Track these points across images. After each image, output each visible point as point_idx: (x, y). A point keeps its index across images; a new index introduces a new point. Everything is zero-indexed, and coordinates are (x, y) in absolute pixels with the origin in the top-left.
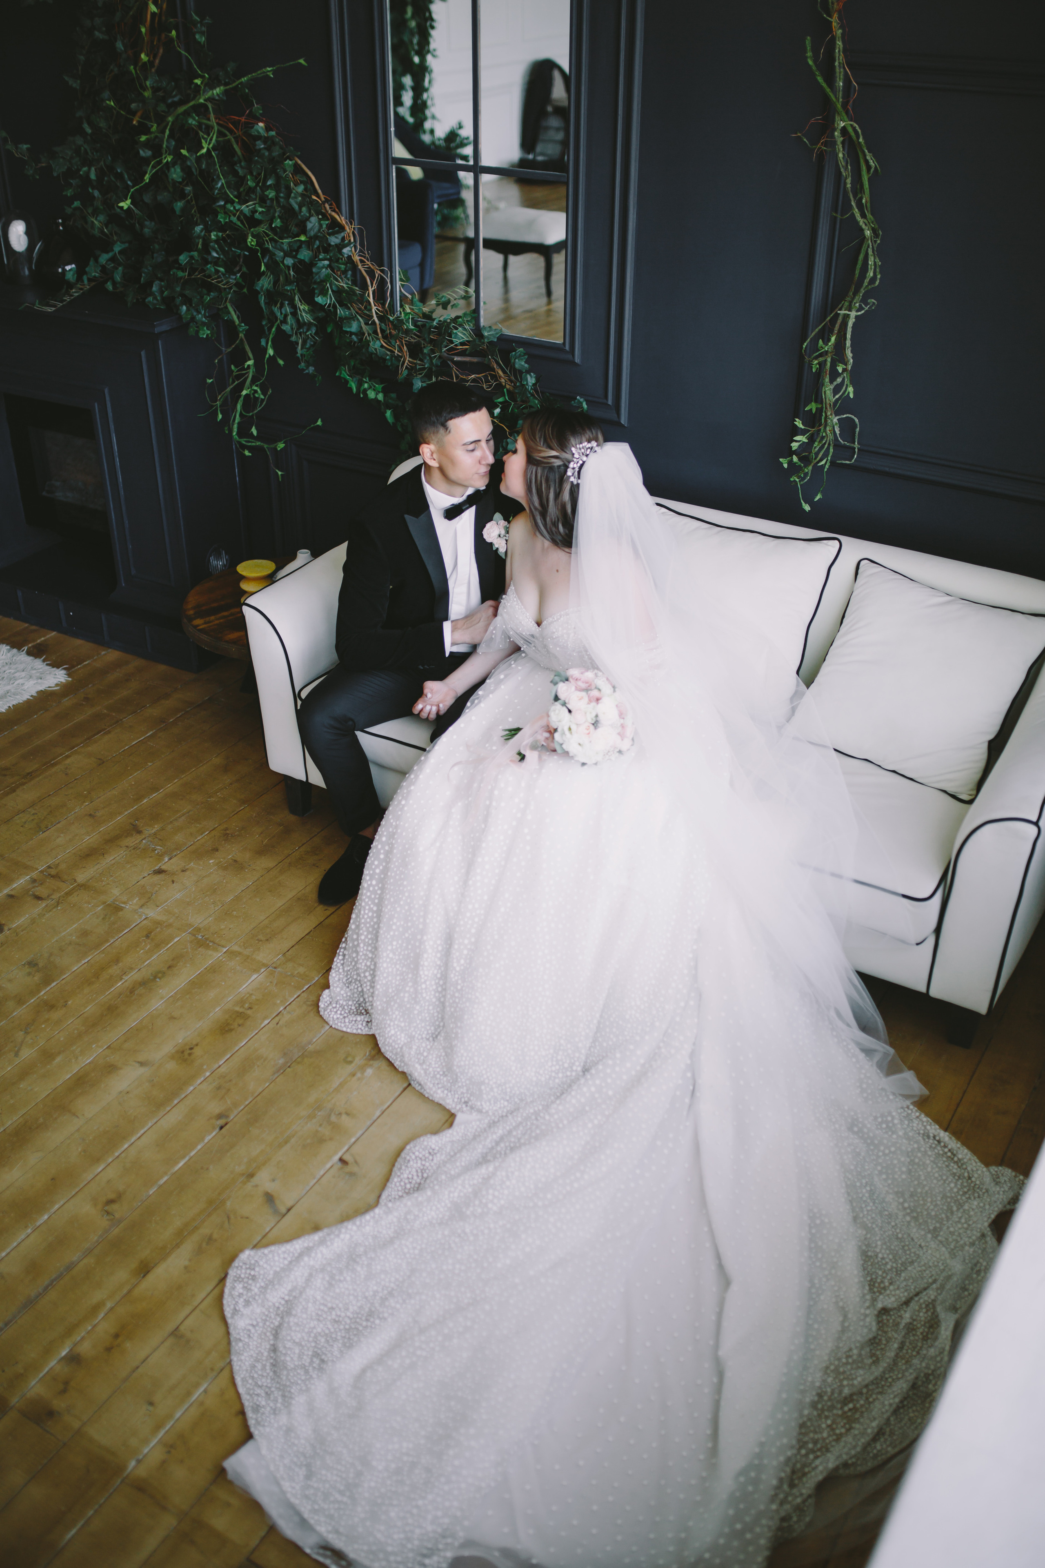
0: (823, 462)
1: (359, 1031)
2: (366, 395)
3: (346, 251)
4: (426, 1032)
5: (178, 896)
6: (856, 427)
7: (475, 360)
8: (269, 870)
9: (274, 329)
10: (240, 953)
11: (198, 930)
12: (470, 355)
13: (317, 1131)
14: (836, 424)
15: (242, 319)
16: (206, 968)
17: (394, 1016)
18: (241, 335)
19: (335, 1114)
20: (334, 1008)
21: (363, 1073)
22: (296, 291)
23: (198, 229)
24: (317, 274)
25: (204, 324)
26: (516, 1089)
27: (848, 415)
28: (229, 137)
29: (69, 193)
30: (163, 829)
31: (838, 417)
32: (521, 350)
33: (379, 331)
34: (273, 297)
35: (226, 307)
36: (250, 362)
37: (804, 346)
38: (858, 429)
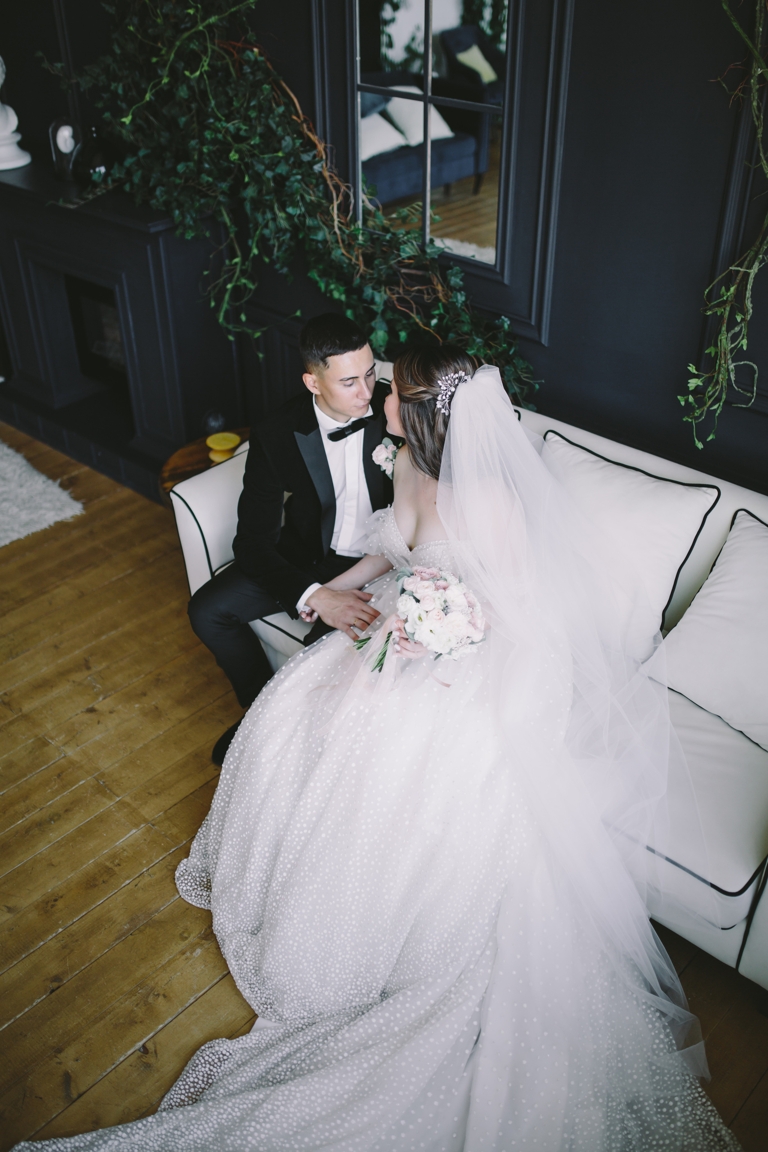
0: (715, 407)
1: (202, 906)
2: (332, 295)
3: (317, 168)
4: (251, 925)
5: (98, 737)
6: (755, 373)
7: (420, 273)
8: (181, 721)
9: (258, 232)
10: (129, 805)
11: (102, 775)
12: (415, 268)
13: (132, 1011)
14: (732, 370)
15: (234, 221)
16: (95, 817)
17: (224, 907)
18: (232, 235)
19: (154, 994)
20: (185, 879)
21: (191, 953)
22: (274, 200)
23: (193, 143)
24: (290, 187)
25: (190, 227)
26: (315, 1004)
27: (745, 362)
28: (228, 60)
29: (100, 105)
30: (108, 667)
31: (735, 364)
32: (457, 268)
33: (340, 241)
34: (259, 204)
35: (220, 211)
36: (237, 260)
37: (706, 293)
38: (756, 375)
